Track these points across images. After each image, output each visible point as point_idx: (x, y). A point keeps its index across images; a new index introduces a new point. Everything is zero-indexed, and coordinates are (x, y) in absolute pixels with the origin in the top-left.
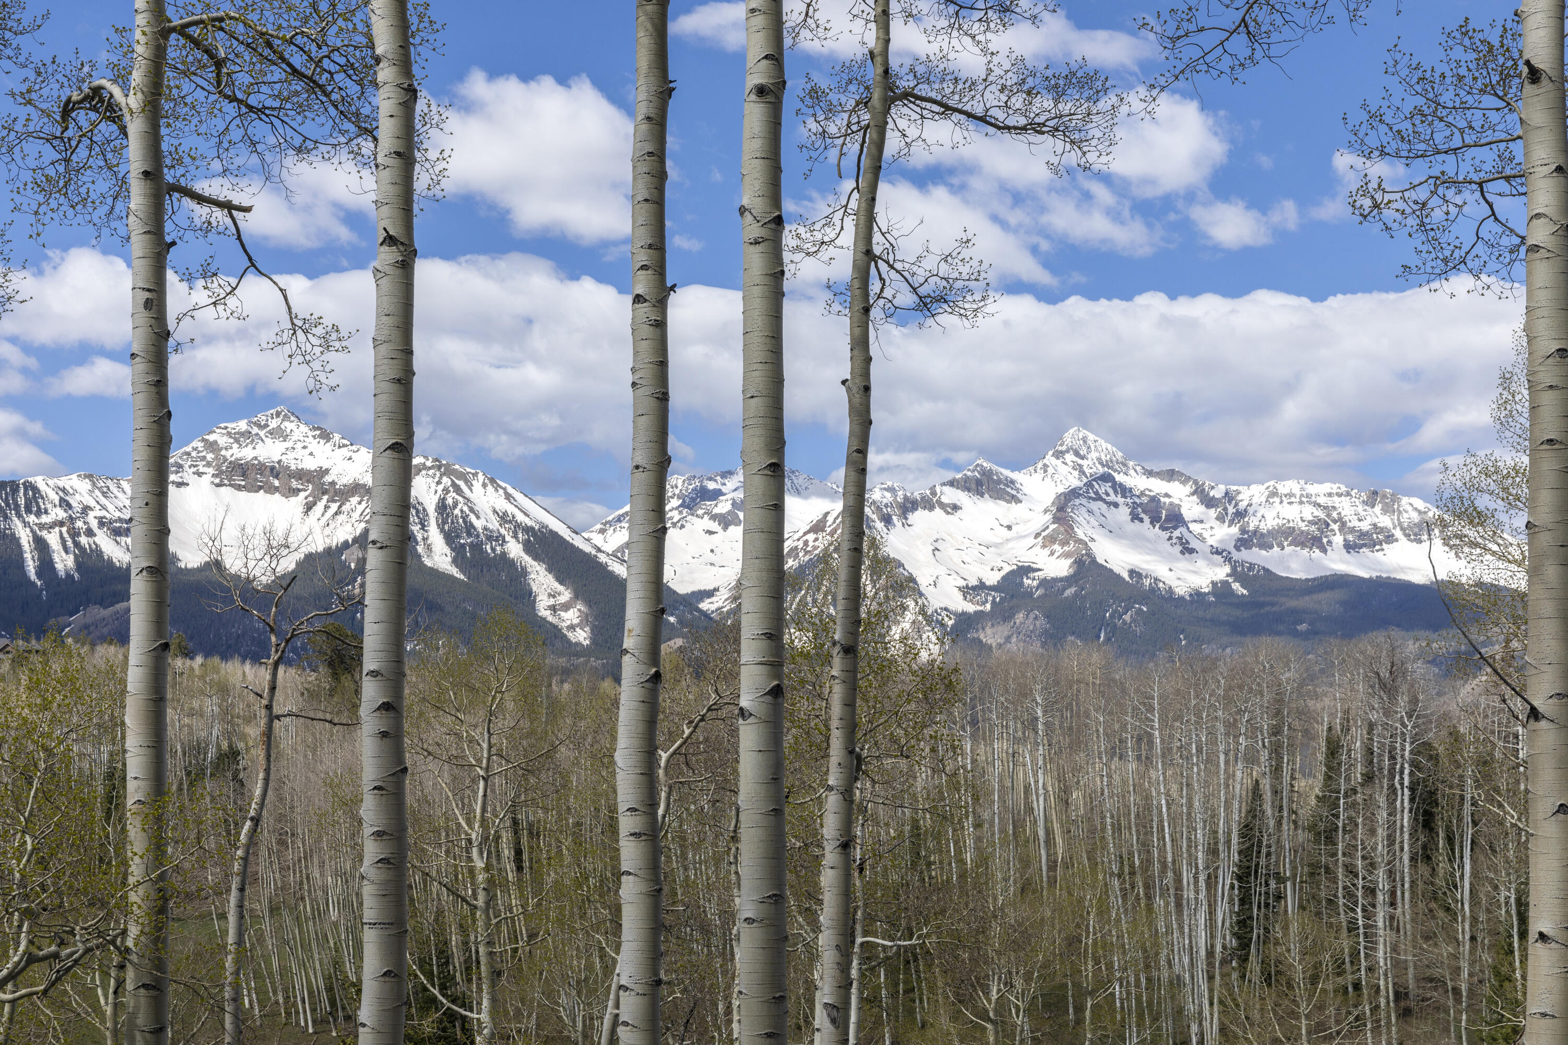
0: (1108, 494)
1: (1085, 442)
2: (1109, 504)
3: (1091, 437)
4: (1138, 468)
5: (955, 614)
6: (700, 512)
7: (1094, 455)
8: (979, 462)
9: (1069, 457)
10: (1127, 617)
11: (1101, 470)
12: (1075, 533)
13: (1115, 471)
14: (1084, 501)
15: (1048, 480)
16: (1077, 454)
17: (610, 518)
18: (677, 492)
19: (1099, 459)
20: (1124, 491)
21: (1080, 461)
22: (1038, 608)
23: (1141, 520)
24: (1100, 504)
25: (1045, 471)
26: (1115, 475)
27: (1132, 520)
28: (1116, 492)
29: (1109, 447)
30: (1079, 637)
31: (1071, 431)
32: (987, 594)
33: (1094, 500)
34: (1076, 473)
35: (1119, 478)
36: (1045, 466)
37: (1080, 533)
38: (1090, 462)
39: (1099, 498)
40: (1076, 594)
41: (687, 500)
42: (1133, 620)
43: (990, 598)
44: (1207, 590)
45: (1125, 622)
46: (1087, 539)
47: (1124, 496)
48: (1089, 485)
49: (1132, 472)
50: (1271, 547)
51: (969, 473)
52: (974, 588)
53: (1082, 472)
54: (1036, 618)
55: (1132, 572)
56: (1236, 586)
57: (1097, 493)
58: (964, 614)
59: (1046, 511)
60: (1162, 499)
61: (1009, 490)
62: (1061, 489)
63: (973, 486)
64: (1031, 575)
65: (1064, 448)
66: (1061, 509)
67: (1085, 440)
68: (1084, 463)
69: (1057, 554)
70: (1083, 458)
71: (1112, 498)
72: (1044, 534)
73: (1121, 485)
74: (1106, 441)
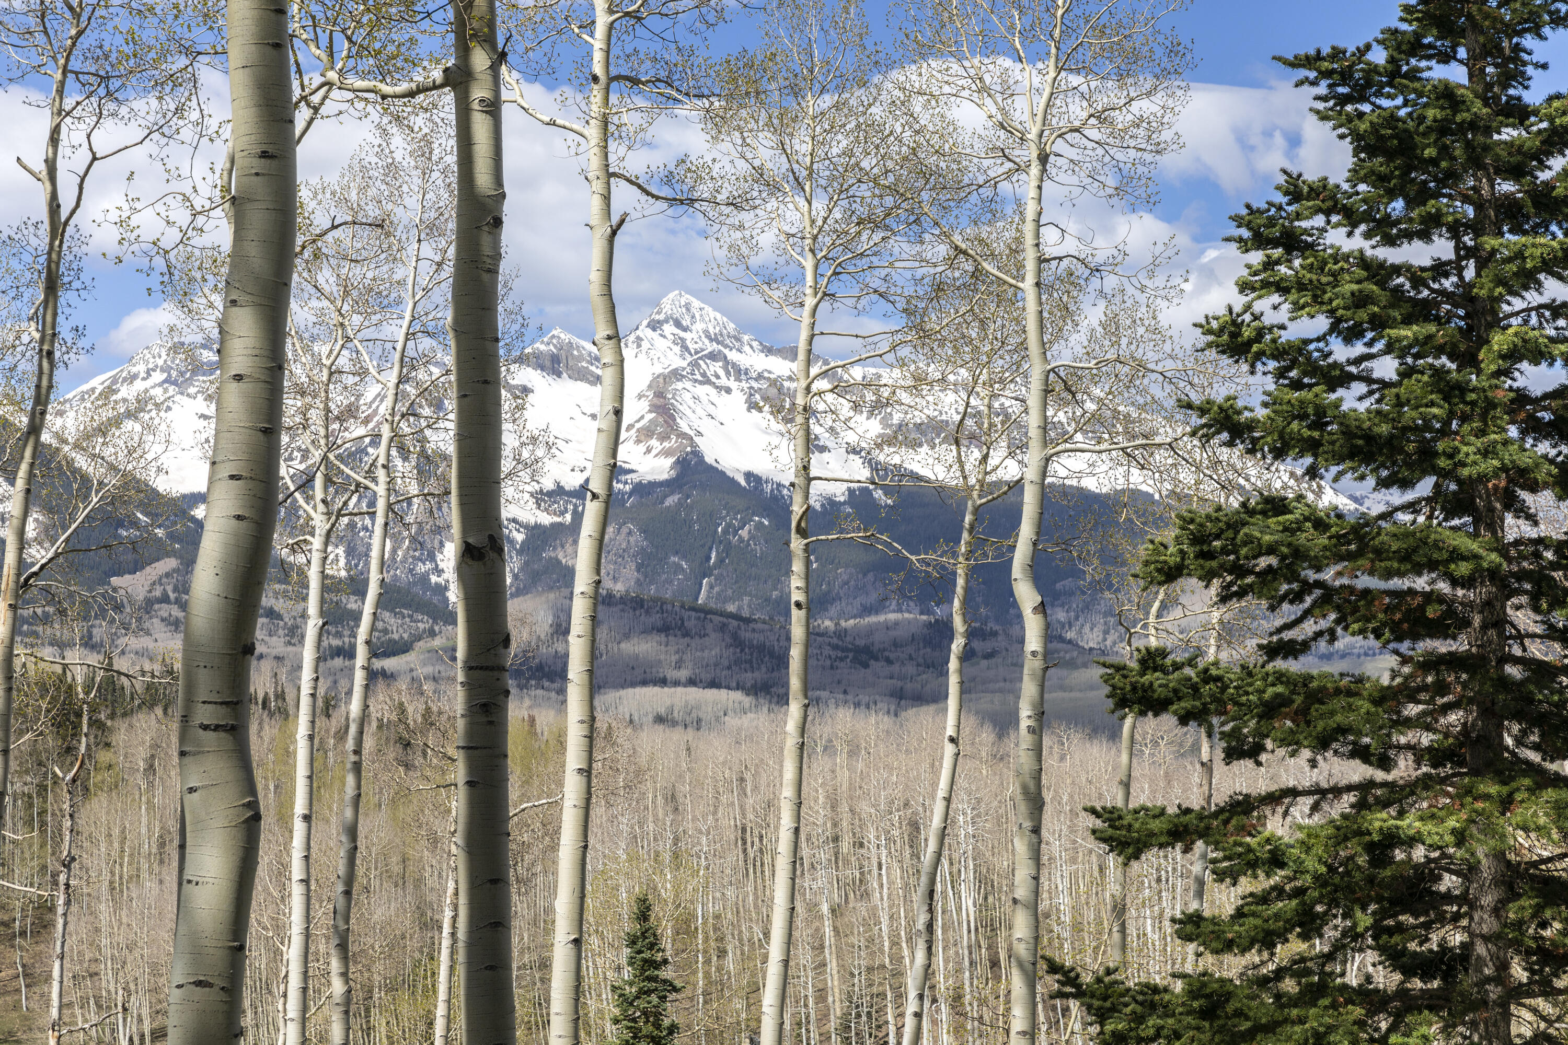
0: (718, 377)
1: (688, 310)
2: (719, 388)
3: (696, 304)
4: (755, 344)
5: (526, 527)
6: (192, 390)
7: (699, 326)
8: (554, 332)
9: (669, 329)
10: (744, 533)
11: (711, 347)
12: (677, 424)
13: (726, 346)
14: (688, 385)
15: (642, 356)
16: (678, 324)
17: (70, 396)
18: (160, 362)
19: (706, 332)
20: (739, 372)
21: (682, 334)
22: (632, 520)
23: (760, 410)
24: (708, 388)
25: (639, 346)
26: (726, 351)
27: (749, 410)
28: (728, 374)
29: (719, 316)
30: (684, 557)
31: (671, 295)
32: (567, 502)
33: (701, 383)
34: (677, 349)
35: (732, 355)
36: (639, 339)
37: (684, 426)
38: (694, 335)
39: (708, 382)
40: (680, 504)
41: (174, 374)
42: (752, 537)
43: (570, 507)
44: (842, 499)
45: (741, 540)
46: (692, 433)
47: (738, 379)
48: (695, 364)
49: (747, 348)
50: (921, 445)
51: (543, 347)
52: (550, 494)
53: (685, 348)
54: (630, 533)
55: (749, 475)
56: (878, 494)
57: (704, 375)
58: (537, 526)
59: (640, 396)
60: (786, 384)
61: (593, 368)
62: (658, 369)
63: (548, 363)
64: (623, 478)
65: (662, 317)
66: (660, 394)
67: (688, 307)
68: (687, 335)
69: (654, 452)
70: (685, 329)
71: (724, 381)
72: (638, 426)
73: (734, 365)
74: (715, 309)
